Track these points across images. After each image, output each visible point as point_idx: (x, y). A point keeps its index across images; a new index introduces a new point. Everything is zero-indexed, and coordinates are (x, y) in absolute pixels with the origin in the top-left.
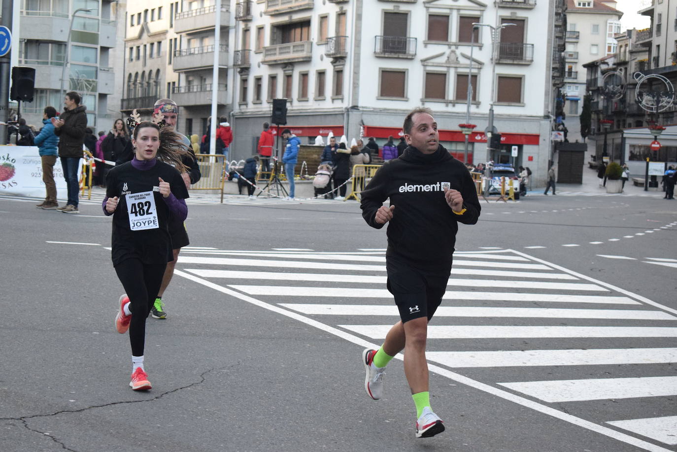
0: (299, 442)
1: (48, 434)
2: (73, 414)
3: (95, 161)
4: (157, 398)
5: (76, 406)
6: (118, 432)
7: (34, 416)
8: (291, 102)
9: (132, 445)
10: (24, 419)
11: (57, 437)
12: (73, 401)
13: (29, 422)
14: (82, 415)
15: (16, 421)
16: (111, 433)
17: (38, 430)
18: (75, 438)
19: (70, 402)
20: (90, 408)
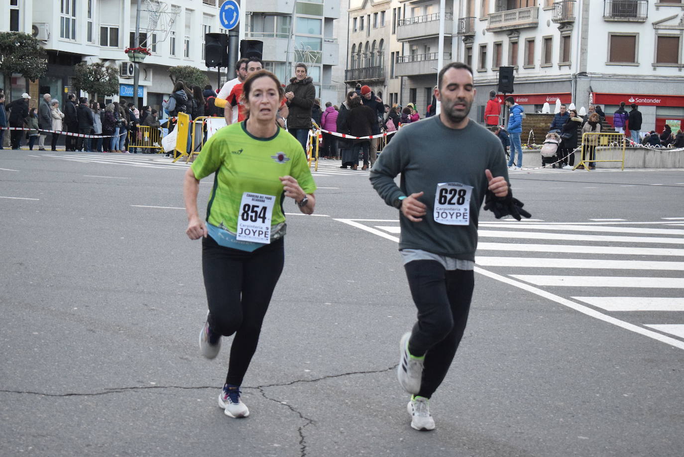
0: (535, 415)
1: (285, 403)
2: (308, 385)
3: (322, 132)
4: (390, 369)
5: (311, 375)
6: (353, 403)
7: (271, 385)
8: (517, 70)
9: (367, 415)
10: (261, 388)
11: (294, 406)
12: (307, 371)
13: (267, 391)
14: (318, 385)
15: (254, 390)
16: (347, 403)
17: (275, 399)
18: (312, 407)
19: (306, 372)
20: (325, 378)
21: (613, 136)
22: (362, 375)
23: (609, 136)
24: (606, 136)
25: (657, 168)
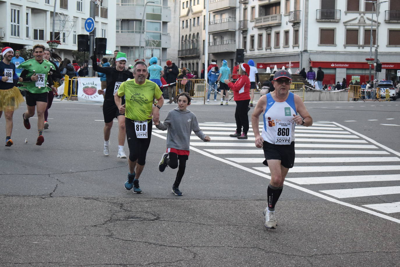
1: (56, 178)
5: (71, 171)
6: (82, 178)
7: (54, 174)
10: (50, 175)
11: (59, 179)
14: (72, 174)
15: (46, 175)
17: (53, 177)
18: (66, 179)
20: (76, 172)
21: (297, 84)
22: (92, 172)
23: (295, 84)
24: (293, 84)
25: (327, 101)
